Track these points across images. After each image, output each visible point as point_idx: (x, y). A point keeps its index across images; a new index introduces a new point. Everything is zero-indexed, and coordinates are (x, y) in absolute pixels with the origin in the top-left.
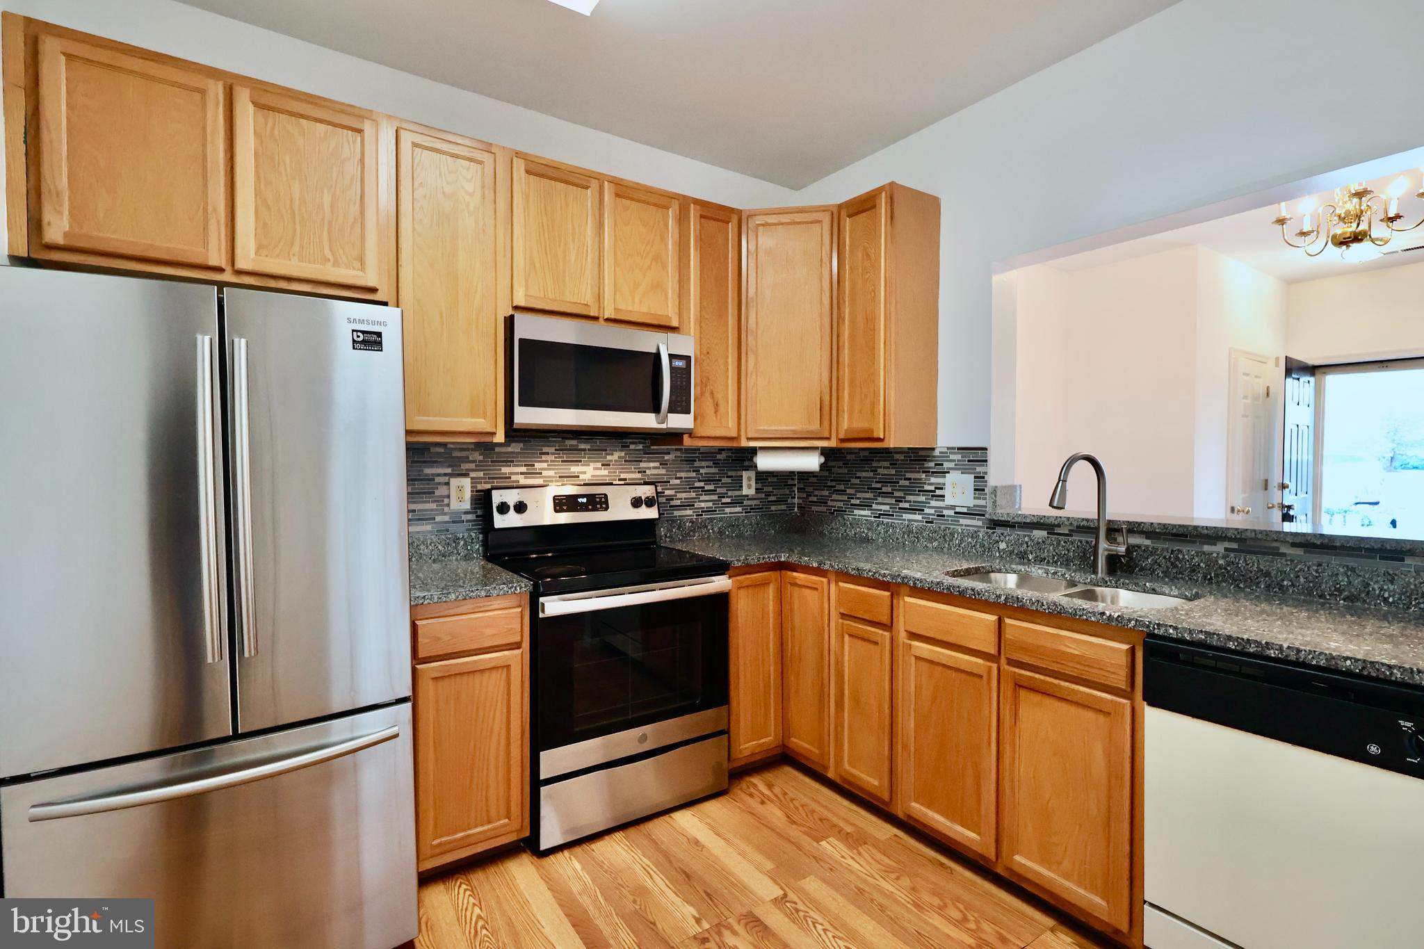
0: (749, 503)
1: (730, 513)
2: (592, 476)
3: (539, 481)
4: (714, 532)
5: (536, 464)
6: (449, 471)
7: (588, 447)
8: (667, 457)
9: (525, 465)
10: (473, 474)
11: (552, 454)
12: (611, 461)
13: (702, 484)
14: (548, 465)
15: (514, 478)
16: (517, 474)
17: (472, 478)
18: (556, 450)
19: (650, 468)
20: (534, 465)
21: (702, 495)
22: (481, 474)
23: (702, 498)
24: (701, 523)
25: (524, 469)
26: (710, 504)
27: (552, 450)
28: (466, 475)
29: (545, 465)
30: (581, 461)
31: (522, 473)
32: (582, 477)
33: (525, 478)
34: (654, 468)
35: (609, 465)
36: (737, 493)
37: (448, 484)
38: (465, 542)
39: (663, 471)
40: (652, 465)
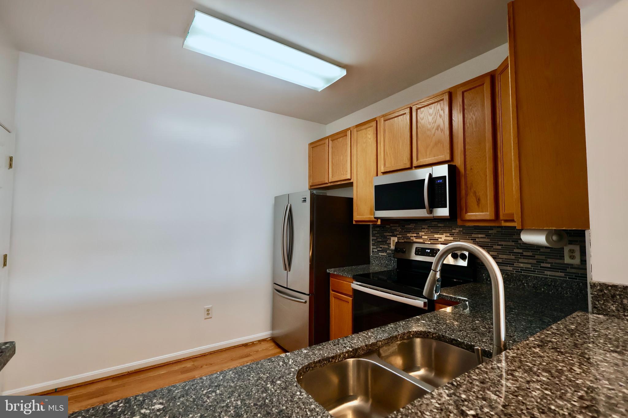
0: (573, 271)
1: (550, 276)
2: (445, 240)
3: (421, 241)
4: (528, 286)
5: (420, 233)
6: (391, 234)
7: (442, 225)
8: (490, 232)
9: (416, 233)
10: (398, 236)
11: (426, 228)
12: (455, 233)
13: (520, 251)
14: (425, 234)
15: (412, 238)
16: (412, 237)
17: (398, 238)
18: (428, 227)
19: (478, 238)
20: (419, 233)
21: (521, 258)
22: (401, 236)
23: (520, 260)
24: (516, 277)
25: (415, 235)
26: (529, 266)
27: (426, 227)
28: (396, 236)
29: (423, 233)
30: (439, 232)
31: (415, 237)
32: (440, 240)
33: (416, 239)
34: (481, 238)
35: (454, 235)
36: (558, 261)
37: (390, 239)
38: (393, 261)
39: (488, 240)
40: (480, 236)
